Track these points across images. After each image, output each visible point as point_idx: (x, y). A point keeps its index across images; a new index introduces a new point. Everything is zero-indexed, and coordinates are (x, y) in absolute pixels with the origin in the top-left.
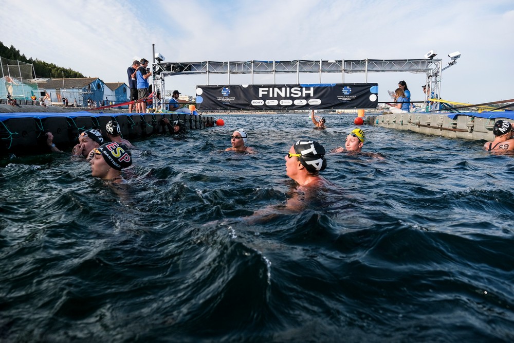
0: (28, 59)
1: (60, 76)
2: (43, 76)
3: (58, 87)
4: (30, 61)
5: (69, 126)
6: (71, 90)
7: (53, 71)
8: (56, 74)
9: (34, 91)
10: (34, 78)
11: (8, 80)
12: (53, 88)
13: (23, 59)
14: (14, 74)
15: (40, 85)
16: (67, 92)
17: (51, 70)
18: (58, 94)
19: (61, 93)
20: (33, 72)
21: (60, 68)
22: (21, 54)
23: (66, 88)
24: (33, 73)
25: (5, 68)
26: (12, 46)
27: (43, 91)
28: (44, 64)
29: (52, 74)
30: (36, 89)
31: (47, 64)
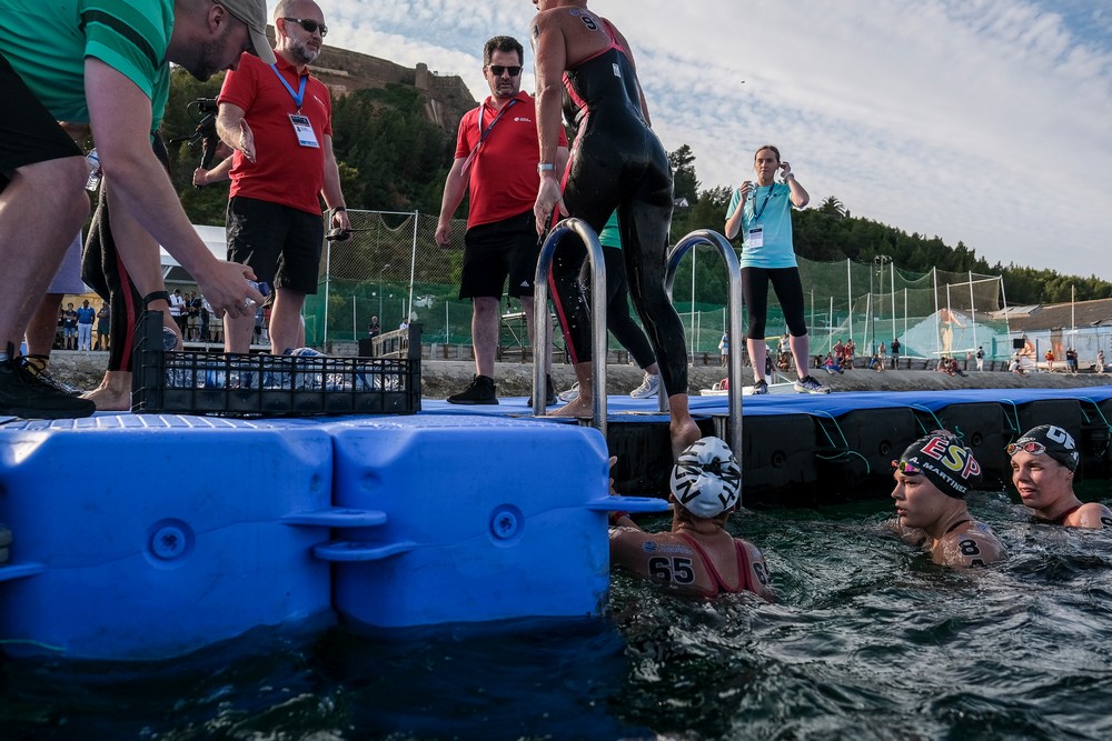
0: (991, 266)
1: (1064, 297)
2: (1023, 302)
3: (1056, 325)
4: (996, 271)
5: (1085, 423)
6: (1093, 331)
7: (1048, 288)
8: (1055, 293)
9: (998, 338)
10: (1001, 307)
11: (945, 318)
12: (1044, 329)
13: (982, 268)
14: (960, 304)
15: (1015, 323)
16: (1079, 336)
17: (1043, 284)
18: (1055, 341)
19: (1065, 339)
20: (1001, 294)
21: (1066, 278)
22: (977, 258)
23: (1079, 326)
24: (1001, 298)
25: (942, 293)
26: (961, 244)
27: (1019, 336)
28: (1028, 272)
29: (1045, 295)
30: (1003, 332)
31: (1036, 272)
